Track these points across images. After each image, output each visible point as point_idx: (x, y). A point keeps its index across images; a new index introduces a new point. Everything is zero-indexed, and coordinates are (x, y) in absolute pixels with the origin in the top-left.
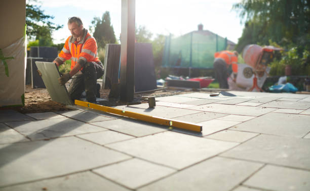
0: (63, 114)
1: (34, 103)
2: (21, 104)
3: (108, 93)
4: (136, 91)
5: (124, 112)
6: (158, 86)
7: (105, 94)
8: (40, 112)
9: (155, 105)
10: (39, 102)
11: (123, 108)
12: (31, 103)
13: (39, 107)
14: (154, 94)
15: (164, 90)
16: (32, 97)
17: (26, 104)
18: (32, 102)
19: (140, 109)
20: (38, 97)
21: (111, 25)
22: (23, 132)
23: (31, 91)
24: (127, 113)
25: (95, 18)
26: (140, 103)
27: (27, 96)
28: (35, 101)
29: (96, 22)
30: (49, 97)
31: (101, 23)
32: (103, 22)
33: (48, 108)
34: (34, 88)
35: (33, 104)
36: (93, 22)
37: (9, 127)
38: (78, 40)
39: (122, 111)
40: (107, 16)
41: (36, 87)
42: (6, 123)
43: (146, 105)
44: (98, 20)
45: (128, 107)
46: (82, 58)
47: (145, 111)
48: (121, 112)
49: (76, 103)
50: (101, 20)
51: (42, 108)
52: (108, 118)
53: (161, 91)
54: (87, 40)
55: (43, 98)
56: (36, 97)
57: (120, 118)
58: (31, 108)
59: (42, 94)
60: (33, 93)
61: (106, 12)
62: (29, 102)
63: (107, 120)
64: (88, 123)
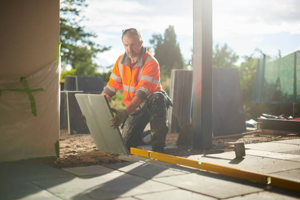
1: (72, 154)
2: (55, 155)
3: (176, 139)
4: (215, 136)
5: (200, 163)
6: (248, 128)
7: (172, 139)
8: (82, 166)
9: (244, 155)
10: (80, 152)
11: (199, 159)
12: (68, 154)
13: (80, 160)
14: (242, 139)
15: (257, 134)
16: (69, 145)
17: (61, 156)
18: (70, 152)
19: (224, 159)
20: (78, 146)
21: (177, 43)
22: (59, 193)
23: (68, 138)
24: (204, 165)
25: (154, 36)
26: (223, 152)
27: (62, 144)
28: (74, 152)
29: (156, 41)
30: (94, 146)
31: (163, 42)
32: (165, 40)
33: (92, 160)
34: (72, 133)
35: (71, 156)
36: (152, 42)
37: (39, 187)
38: (132, 62)
39: (197, 162)
40: (170, 33)
41: (74, 132)
42: (34, 182)
43: (232, 155)
44: (158, 39)
45: (204, 156)
46: (143, 89)
47: (230, 163)
48: (195, 164)
49: (131, 153)
50: (163, 38)
51: (84, 160)
52: (177, 172)
53: (252, 136)
54: (146, 63)
55: (85, 147)
56: (75, 146)
57: (194, 173)
58: (69, 161)
59: (83, 142)
60: (71, 141)
61: (170, 26)
62: (65, 153)
63: (176, 175)
64: (150, 179)
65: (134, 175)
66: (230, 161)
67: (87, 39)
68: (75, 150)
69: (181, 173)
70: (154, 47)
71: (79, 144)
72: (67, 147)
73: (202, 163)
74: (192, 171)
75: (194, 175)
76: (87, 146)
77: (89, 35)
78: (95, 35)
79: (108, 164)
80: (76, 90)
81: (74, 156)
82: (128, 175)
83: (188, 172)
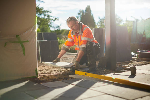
0: (72, 83)
1: (44, 74)
2: (35, 75)
5: (114, 79)
10: (48, 73)
13: (48, 78)
15: (138, 61)
16: (42, 69)
18: (43, 73)
19: (125, 76)
20: (46, 70)
21: (92, 15)
25: (80, 11)
26: (124, 71)
27: (39, 69)
28: (45, 73)
29: (81, 14)
31: (84, 14)
32: (86, 13)
33: (55, 78)
35: (43, 76)
36: (79, 14)
43: (129, 73)
44: (82, 12)
45: (114, 74)
47: (129, 78)
48: (112, 79)
49: (76, 73)
50: (85, 12)
55: (50, 70)
56: (45, 70)
57: (112, 84)
58: (43, 79)
59: (49, 67)
60: (42, 67)
61: (88, 6)
62: (40, 74)
63: (102, 86)
64: (89, 88)
65: (79, 86)
66: (129, 76)
67: (46, 14)
68: (45, 72)
69: (104, 84)
70: (80, 17)
71: (47, 68)
72: (41, 70)
73: (115, 79)
74: (111, 83)
75: (112, 85)
76: (51, 69)
77: (47, 11)
78: (51, 12)
79: (64, 80)
80: (42, 40)
81: (45, 75)
82: (77, 87)
83: (108, 84)
